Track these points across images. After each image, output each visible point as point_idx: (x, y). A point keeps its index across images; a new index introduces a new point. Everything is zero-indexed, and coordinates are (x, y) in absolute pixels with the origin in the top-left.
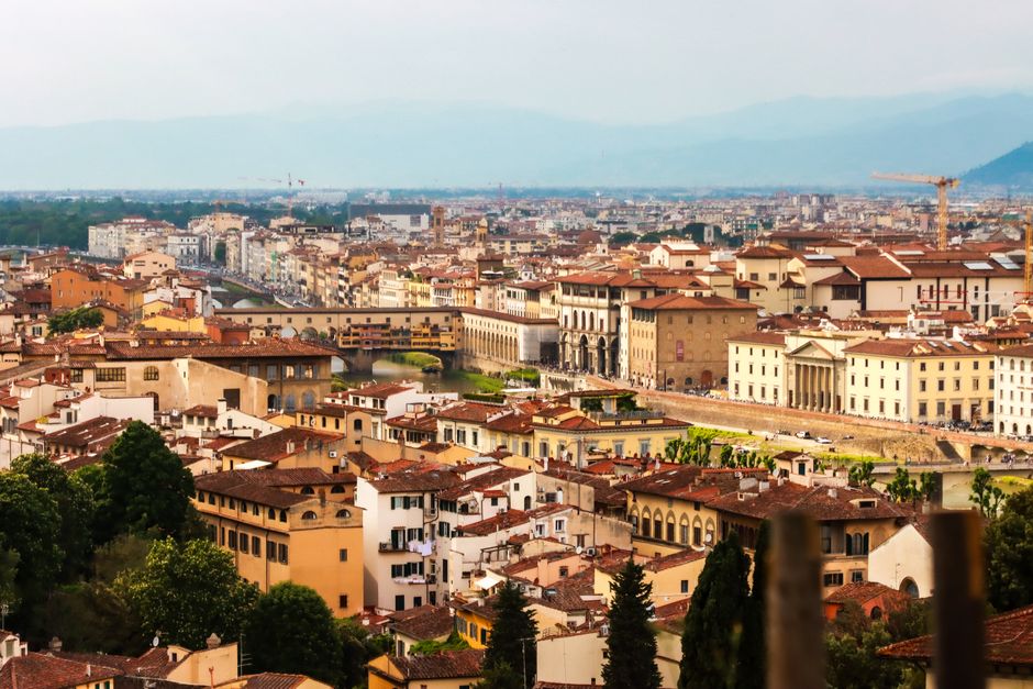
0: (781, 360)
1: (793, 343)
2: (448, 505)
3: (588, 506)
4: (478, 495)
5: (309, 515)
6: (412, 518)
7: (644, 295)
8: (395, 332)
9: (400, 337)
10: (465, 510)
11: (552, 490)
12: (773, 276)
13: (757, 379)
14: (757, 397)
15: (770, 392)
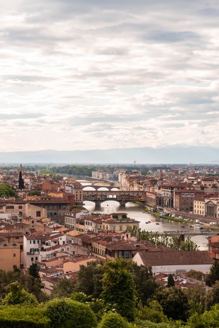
0: (204, 205)
1: (207, 201)
2: (44, 243)
3: (80, 244)
4: (50, 241)
5: (6, 245)
6: (36, 246)
7: (178, 189)
8: (131, 197)
10: (47, 244)
11: (71, 240)
12: (210, 185)
13: (199, 209)
14: (199, 214)
15: (202, 212)
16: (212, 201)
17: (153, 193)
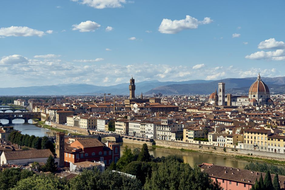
0: (73, 120)
1: (74, 117)
8: (31, 116)
9: (32, 116)
13: (70, 122)
14: (70, 125)
15: (71, 124)
16: (77, 117)
17: (45, 113)
